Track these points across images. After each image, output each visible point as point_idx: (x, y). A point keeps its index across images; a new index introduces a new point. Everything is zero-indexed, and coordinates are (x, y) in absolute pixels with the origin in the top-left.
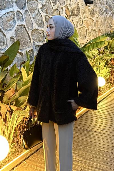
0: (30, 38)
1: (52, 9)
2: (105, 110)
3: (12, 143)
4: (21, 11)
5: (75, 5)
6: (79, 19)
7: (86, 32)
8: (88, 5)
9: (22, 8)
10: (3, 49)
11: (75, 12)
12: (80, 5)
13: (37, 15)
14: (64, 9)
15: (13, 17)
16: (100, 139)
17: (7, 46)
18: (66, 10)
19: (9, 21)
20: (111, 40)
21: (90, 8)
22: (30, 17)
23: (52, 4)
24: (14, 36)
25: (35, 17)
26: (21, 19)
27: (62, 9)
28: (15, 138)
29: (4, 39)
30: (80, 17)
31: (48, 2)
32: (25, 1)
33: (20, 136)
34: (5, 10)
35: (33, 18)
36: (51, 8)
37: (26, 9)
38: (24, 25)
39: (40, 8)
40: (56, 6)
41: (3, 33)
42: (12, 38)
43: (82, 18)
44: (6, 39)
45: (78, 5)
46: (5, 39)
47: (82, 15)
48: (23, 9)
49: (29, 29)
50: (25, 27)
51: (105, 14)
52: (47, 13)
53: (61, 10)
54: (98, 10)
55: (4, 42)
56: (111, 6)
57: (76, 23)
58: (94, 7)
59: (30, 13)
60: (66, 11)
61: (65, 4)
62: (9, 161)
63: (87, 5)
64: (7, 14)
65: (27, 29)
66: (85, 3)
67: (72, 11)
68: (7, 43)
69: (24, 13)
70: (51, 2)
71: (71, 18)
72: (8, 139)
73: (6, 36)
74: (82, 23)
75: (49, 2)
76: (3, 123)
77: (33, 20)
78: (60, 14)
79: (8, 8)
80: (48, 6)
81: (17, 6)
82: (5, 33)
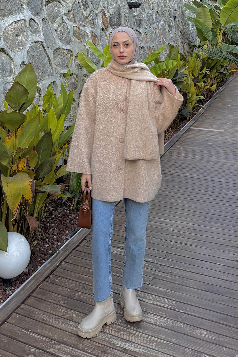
5: (115, 10)
9: (37, 14)
11: (115, 21)
12: (122, 10)
13: (60, 25)
14: (100, 16)
15: (24, 28)
19: (17, 35)
21: (136, 14)
22: (51, 29)
23: (82, 7)
24: (27, 59)
25: (58, 28)
26: (35, 31)
27: (97, 16)
29: (10, 66)
31: (77, 5)
32: (42, 3)
34: (11, 18)
35: (55, 30)
36: (81, 14)
37: (44, 15)
38: (41, 42)
39: (66, 15)
40: (88, 11)
41: (9, 56)
44: (14, 65)
45: (119, 9)
47: (125, 25)
48: (40, 16)
49: (49, 48)
50: (43, 45)
51: (156, 24)
52: (75, 22)
53: (94, 17)
54: (146, 17)
55: (10, 71)
58: (141, 13)
60: (102, 20)
63: (131, 9)
65: (46, 48)
66: (128, 7)
67: (111, 19)
69: (41, 22)
70: (80, 5)
71: (110, 30)
73: (14, 60)
77: (55, 34)
78: (94, 23)
80: (76, 11)
81: (30, 11)
82: (12, 55)
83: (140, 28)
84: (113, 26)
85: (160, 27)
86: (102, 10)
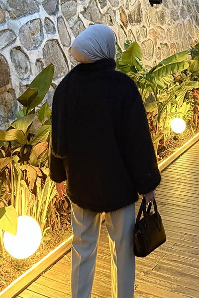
0: (66, 60)
1: (99, 14)
2: (187, 170)
3: (45, 228)
4: (51, 18)
5: (134, 7)
6: (142, 28)
7: (152, 48)
8: (155, 5)
9: (53, 14)
10: (25, 79)
11: (134, 18)
12: (142, 6)
13: (76, 23)
14: (118, 13)
15: (39, 27)
16: (183, 217)
17: (31, 74)
18: (121, 14)
19: (33, 34)
20: (192, 59)
21: (158, 10)
22: (66, 27)
23: (99, 5)
24: (42, 57)
25: (73, 27)
26: (51, 30)
27: (115, 13)
28: (49, 219)
29: (26, 63)
30: (142, 25)
31: (93, 3)
32: (58, 2)
33: (57, 216)
34: (26, 17)
35: (71, 29)
36: (98, 12)
37: (60, 14)
38: (56, 40)
39: (81, 13)
40: (105, 8)
41: (25, 54)
42: (38, 60)
43: (146, 25)
44: (30, 62)
45: (140, 5)
46: (28, 63)
47: (146, 21)
48: (55, 15)
49: (64, 46)
50: (58, 43)
51: (181, 20)
52: (92, 20)
53: (112, 14)
54: (170, 13)
55: (26, 68)
56: (189, 7)
57: (137, 34)
58: (163, 9)
59: (65, 20)
60: (121, 17)
61: (119, 6)
62: (41, 256)
63: (152, 5)
64: (29, 23)
65: (62, 46)
66: (149, 3)
67: (130, 16)
68: (31, 69)
69: (56, 21)
70: (97, 3)
71: (129, 27)
72: (39, 221)
73: (30, 58)
74: (146, 33)
75: (95, 3)
76: (31, 196)
77: (70, 31)
78: (111, 21)
79: (31, 14)
80: (92, 9)
81: (46, 10)
82: (28, 53)
83: (162, 24)
84: (132, 22)
85: (186, 22)
86: (121, 7)
